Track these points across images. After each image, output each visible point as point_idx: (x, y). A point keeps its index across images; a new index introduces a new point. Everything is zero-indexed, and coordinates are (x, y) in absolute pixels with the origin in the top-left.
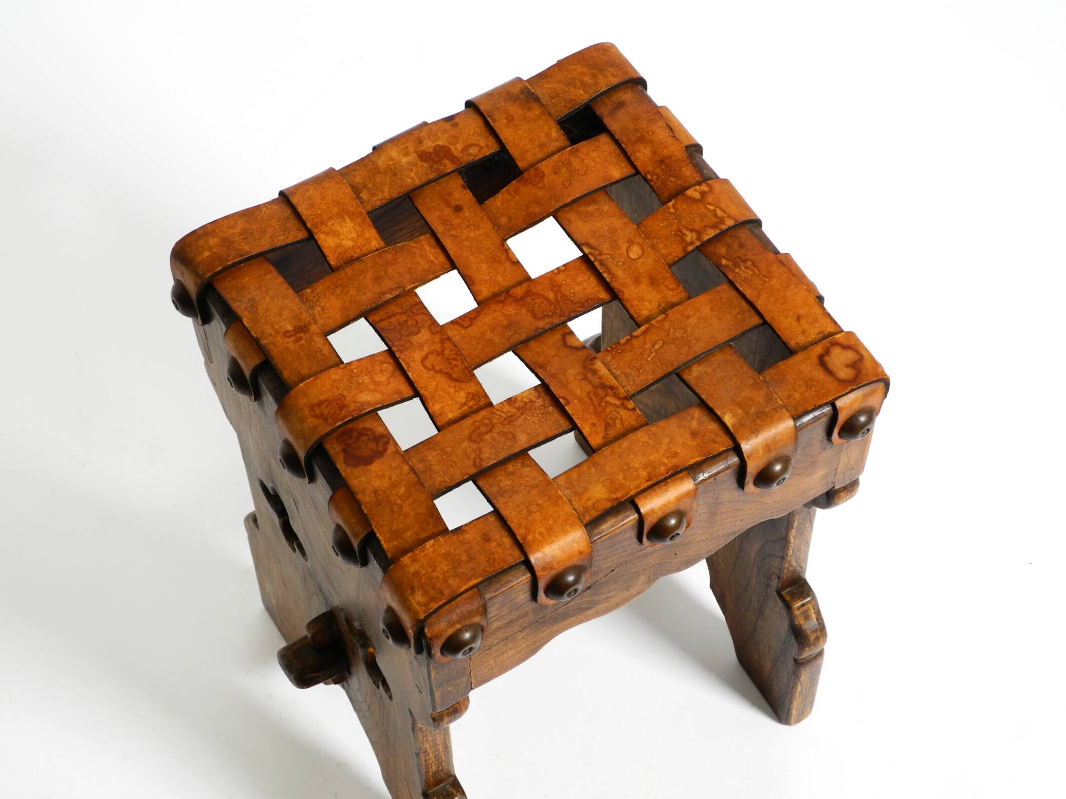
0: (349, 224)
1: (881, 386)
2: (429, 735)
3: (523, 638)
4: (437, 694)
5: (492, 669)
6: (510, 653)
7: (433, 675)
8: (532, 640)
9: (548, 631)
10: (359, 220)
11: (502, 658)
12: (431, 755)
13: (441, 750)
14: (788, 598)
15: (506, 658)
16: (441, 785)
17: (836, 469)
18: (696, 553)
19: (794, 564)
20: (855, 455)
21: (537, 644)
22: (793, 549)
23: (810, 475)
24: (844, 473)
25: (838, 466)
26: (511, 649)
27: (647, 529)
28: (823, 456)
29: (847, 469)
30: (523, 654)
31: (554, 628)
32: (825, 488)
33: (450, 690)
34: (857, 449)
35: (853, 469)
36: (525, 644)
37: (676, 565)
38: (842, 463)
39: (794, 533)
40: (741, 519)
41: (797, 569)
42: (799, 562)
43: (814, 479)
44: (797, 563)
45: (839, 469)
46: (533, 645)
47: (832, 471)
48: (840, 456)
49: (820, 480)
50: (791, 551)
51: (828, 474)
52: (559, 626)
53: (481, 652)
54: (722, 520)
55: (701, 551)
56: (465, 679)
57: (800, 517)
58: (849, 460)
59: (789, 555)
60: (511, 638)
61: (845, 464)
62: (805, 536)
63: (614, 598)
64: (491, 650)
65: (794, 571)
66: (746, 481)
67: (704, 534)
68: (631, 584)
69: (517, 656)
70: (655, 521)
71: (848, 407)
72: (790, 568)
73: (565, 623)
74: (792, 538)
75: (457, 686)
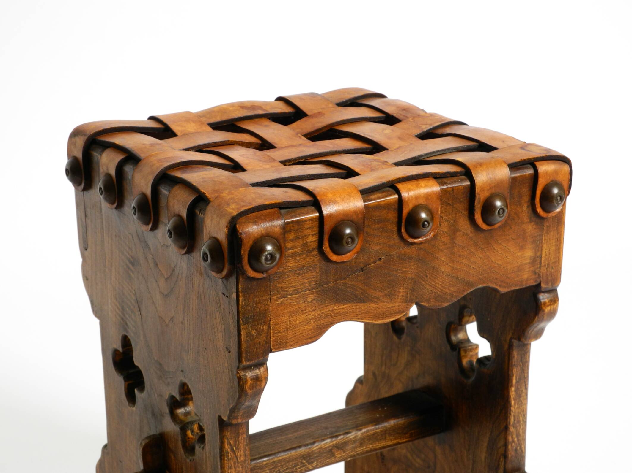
0: (192, 124)
1: (566, 167)
2: (234, 469)
3: (311, 302)
4: (243, 333)
5: (287, 328)
6: (301, 318)
7: (241, 299)
8: (319, 312)
9: (330, 308)
10: (201, 125)
11: (295, 320)
15: (298, 322)
17: (541, 257)
18: (441, 288)
19: (516, 439)
20: (553, 248)
21: (323, 322)
22: (514, 416)
23: (522, 248)
24: (547, 269)
25: (541, 254)
26: (302, 311)
27: (405, 212)
28: (530, 228)
29: (548, 264)
30: (311, 328)
31: (335, 308)
32: (534, 277)
33: (253, 336)
34: (554, 241)
35: (552, 268)
36: (313, 313)
37: (427, 293)
38: (545, 251)
39: (514, 393)
40: (473, 266)
41: (518, 448)
42: (519, 438)
43: (525, 257)
44: (518, 440)
45: (543, 259)
46: (319, 320)
47: (538, 257)
48: (542, 240)
49: (530, 263)
50: (513, 418)
51: (535, 258)
52: (340, 307)
53: (279, 295)
54: (460, 256)
55: (445, 288)
56: (265, 327)
57: (517, 371)
58: (549, 253)
59: (511, 423)
60: (302, 293)
61: (546, 255)
62: (522, 403)
63: (382, 301)
64: (287, 300)
65: (516, 450)
66: (475, 204)
67: (447, 264)
68: (393, 292)
69: (307, 327)
70: (411, 206)
71: (546, 173)
72: (513, 444)
73: (344, 307)
74: (512, 399)
75: (259, 333)
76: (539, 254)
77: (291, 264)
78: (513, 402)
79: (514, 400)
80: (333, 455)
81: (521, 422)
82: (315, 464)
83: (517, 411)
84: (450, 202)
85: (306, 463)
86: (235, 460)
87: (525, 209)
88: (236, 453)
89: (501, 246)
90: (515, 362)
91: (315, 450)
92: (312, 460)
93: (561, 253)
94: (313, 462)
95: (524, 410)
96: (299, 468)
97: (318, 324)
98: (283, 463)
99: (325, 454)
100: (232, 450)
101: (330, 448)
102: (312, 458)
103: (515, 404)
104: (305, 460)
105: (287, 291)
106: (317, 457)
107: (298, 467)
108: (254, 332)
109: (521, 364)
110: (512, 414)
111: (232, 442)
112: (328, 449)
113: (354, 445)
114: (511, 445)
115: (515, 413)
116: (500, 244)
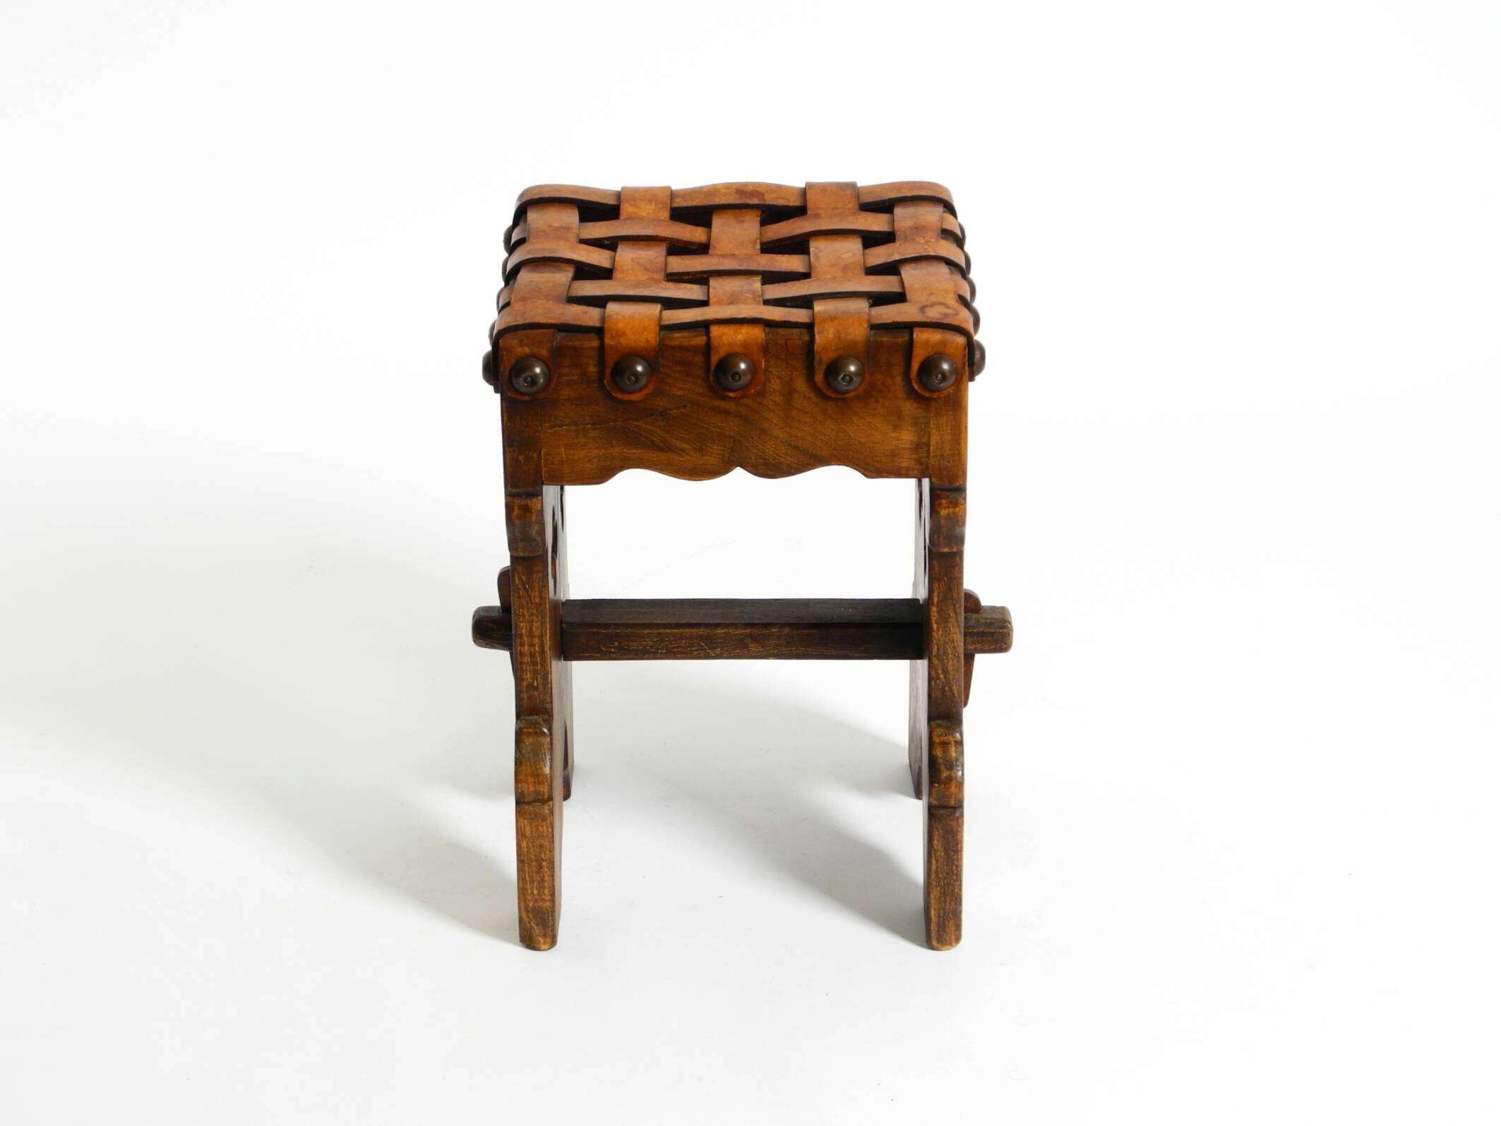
0: (653, 206)
3: (594, 438)
4: (508, 457)
5: (563, 462)
7: (505, 418)
8: (603, 452)
9: (619, 450)
10: (661, 206)
12: (526, 648)
13: (537, 649)
14: (933, 726)
15: (576, 457)
16: (535, 717)
17: (928, 445)
18: (775, 455)
19: (942, 676)
20: (948, 437)
21: (609, 463)
22: (938, 645)
23: (896, 428)
24: (939, 461)
25: (929, 440)
26: (582, 446)
27: (715, 359)
28: (909, 407)
29: (942, 456)
30: (594, 467)
31: (625, 450)
32: (918, 467)
33: (520, 461)
34: (949, 428)
35: (949, 462)
36: (595, 451)
37: (754, 458)
38: (934, 439)
39: (935, 614)
40: (822, 438)
41: (947, 689)
42: (948, 676)
43: (902, 440)
44: (945, 678)
45: (932, 448)
46: (604, 460)
47: (923, 444)
48: (929, 423)
49: (910, 448)
50: (936, 647)
51: (918, 445)
52: (631, 451)
53: (552, 424)
54: (800, 421)
55: (780, 456)
56: (535, 455)
57: (939, 587)
58: (943, 442)
59: (934, 653)
60: (581, 426)
61: (937, 443)
62: (950, 630)
63: (688, 455)
64: (561, 431)
65: (943, 690)
66: (815, 364)
67: (782, 428)
68: (704, 447)
69: (588, 465)
70: (722, 353)
71: (927, 343)
72: (938, 682)
73: (637, 453)
74: (934, 622)
75: (528, 459)
76: (925, 439)
77: (566, 392)
78: (935, 626)
79: (936, 623)
80: (746, 647)
81: (950, 656)
82: (718, 651)
83: (942, 639)
84: (783, 357)
85: (705, 647)
86: (528, 599)
87: (899, 382)
88: (530, 592)
89: (863, 421)
90: (936, 574)
91: (718, 633)
92: (715, 645)
93: (963, 444)
94: (716, 648)
95: (953, 640)
96: (695, 651)
97: (603, 464)
98: (672, 639)
99: (733, 643)
100: (525, 588)
101: (742, 637)
102: (715, 643)
103: (938, 629)
104: (704, 642)
105: (561, 421)
106: (721, 643)
107: (693, 649)
108: (521, 458)
109: (945, 579)
110: (935, 641)
111: (524, 578)
112: (738, 637)
113: (777, 642)
114: (935, 682)
115: (938, 640)
116: (862, 418)
